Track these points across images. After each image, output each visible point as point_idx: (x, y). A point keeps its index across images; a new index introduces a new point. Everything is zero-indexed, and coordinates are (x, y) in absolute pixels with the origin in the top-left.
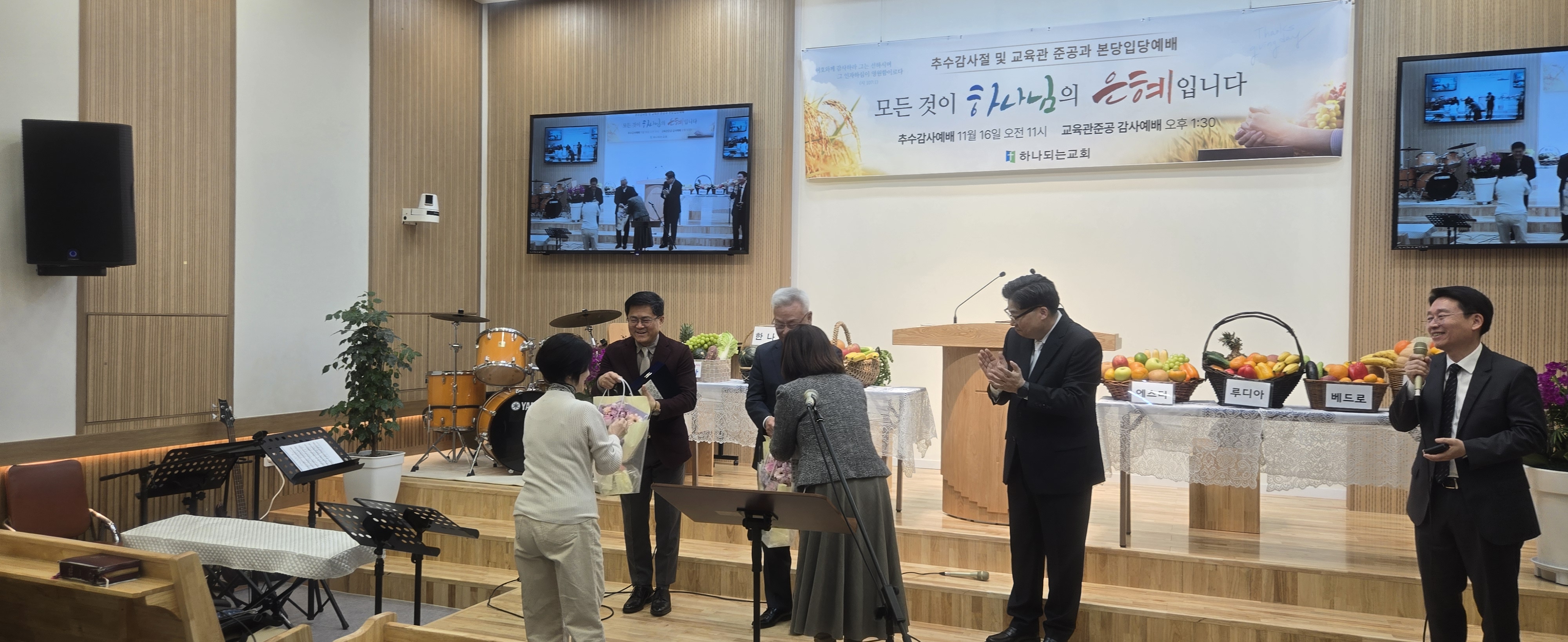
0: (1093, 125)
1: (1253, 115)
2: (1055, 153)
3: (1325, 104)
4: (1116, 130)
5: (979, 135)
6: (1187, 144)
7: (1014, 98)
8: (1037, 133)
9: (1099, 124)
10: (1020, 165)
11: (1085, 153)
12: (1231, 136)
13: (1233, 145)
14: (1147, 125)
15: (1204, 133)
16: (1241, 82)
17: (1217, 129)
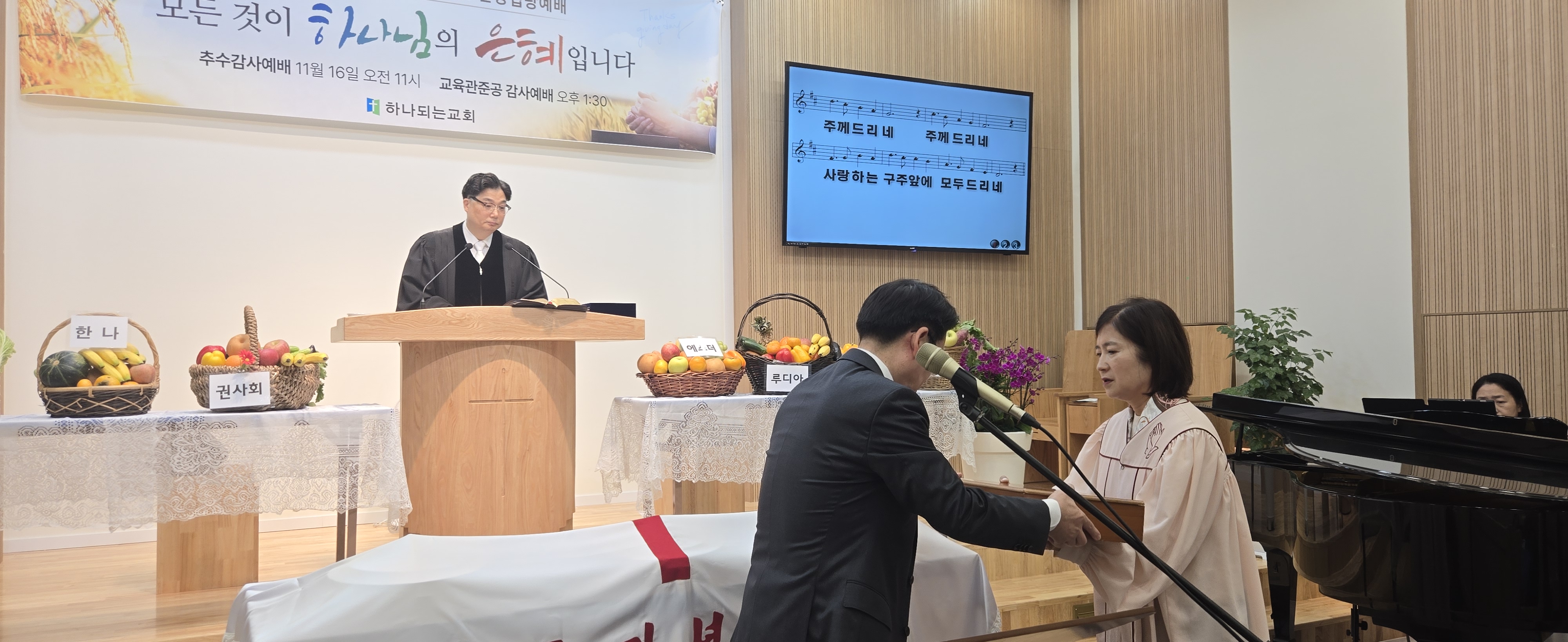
0: (478, 83)
1: (642, 100)
2: (431, 110)
3: (704, 100)
4: (504, 93)
5: (327, 72)
6: (580, 121)
7: (376, 31)
8: (408, 82)
9: (484, 84)
10: (385, 118)
11: (468, 116)
12: (623, 119)
13: (624, 129)
14: (538, 94)
15: (596, 112)
16: (630, 63)
17: (608, 109)
